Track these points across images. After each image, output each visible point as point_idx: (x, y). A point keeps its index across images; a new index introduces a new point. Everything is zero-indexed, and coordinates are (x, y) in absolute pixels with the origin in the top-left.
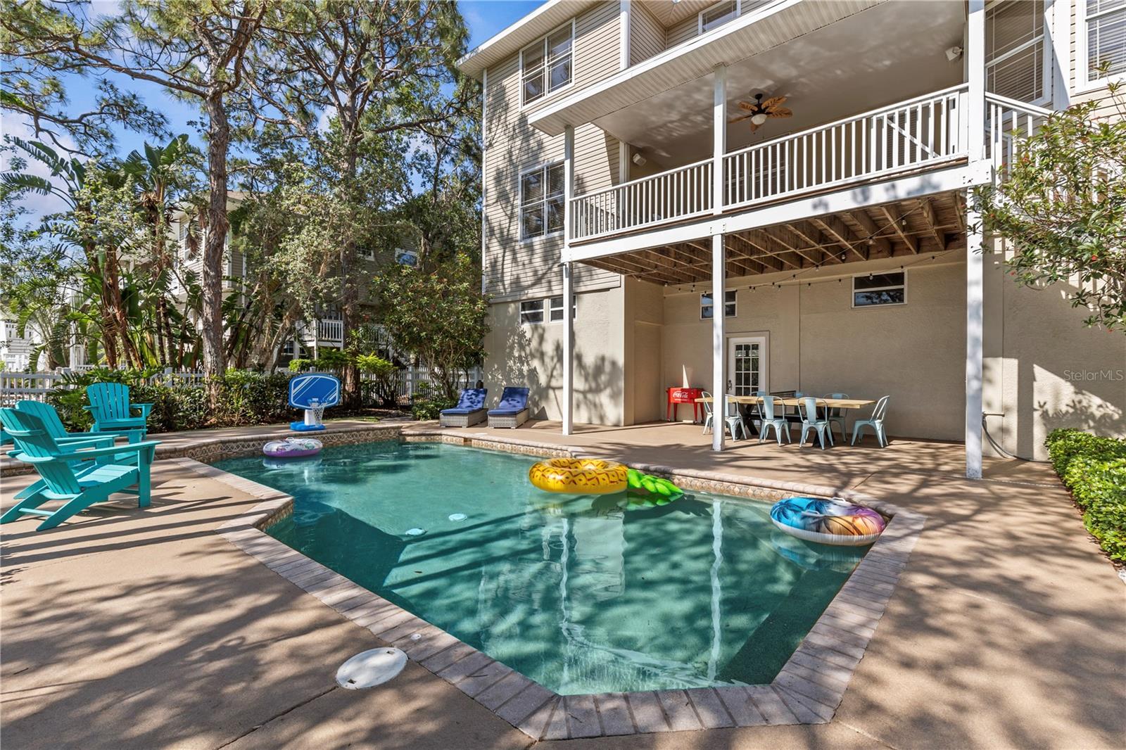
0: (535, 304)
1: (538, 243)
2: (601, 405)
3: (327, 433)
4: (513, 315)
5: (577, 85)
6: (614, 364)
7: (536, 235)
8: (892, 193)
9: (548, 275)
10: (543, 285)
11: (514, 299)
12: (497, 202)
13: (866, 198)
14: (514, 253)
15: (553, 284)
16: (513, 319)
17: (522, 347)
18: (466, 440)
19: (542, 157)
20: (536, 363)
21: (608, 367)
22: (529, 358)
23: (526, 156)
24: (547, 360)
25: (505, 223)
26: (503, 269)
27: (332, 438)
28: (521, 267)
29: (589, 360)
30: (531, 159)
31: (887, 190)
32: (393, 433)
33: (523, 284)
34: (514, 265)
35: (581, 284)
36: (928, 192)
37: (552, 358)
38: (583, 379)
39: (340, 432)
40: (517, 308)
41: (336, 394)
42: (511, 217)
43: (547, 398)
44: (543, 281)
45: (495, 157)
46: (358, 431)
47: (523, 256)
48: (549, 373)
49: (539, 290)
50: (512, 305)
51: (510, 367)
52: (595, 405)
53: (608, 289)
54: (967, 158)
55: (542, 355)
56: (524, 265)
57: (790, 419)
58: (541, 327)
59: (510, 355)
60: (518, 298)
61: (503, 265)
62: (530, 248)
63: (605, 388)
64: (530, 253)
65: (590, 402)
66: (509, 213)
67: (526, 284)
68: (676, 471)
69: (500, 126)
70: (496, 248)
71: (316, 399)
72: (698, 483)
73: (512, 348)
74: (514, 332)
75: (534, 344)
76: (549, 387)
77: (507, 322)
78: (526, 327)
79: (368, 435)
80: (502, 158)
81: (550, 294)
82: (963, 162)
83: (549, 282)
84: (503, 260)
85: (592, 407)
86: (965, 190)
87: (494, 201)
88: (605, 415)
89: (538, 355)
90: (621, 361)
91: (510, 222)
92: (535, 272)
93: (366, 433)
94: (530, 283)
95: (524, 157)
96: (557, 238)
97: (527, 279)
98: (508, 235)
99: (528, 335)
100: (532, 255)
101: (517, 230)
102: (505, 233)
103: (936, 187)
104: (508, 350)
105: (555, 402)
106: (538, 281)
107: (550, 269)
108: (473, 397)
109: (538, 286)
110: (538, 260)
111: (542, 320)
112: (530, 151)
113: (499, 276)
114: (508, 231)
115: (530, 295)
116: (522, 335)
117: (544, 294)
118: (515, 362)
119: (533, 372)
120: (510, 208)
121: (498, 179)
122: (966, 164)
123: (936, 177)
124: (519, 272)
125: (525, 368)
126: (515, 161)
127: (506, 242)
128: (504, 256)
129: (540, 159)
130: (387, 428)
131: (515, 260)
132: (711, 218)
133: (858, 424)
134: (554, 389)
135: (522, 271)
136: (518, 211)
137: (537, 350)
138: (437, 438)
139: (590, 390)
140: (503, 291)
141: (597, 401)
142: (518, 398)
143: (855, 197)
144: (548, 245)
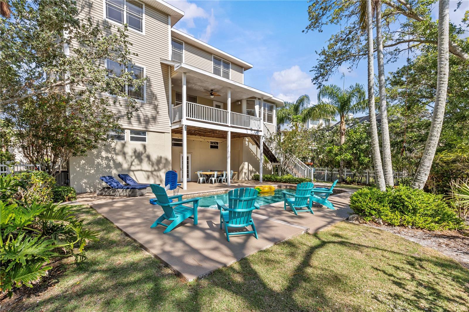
2: (160, 176)
5: (146, 37)
6: (166, 159)
20: (120, 158)
21: (163, 161)
24: (128, 158)
29: (154, 158)
35: (150, 127)
37: (132, 157)
38: (151, 166)
48: (130, 163)
51: (98, 163)
52: (157, 176)
53: (164, 133)
54: (262, 131)
55: (124, 154)
59: (98, 156)
63: (162, 169)
65: (155, 175)
76: (129, 170)
81: (130, 128)
85: (156, 177)
89: (122, 154)
90: (170, 158)
104: (96, 155)
111: (124, 139)
117: (127, 127)
118: (102, 160)
123: (258, 132)
134: (133, 171)
139: (155, 170)
141: (159, 175)
143: (251, 132)
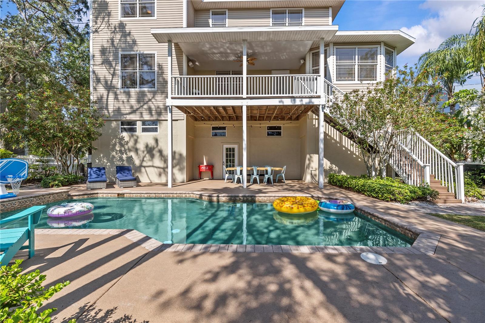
0: (132, 123)
1: (134, 92)
3: (23, 199)
4: (115, 128)
5: (158, 20)
6: (181, 155)
7: (132, 88)
8: (301, 102)
9: (141, 109)
10: (137, 114)
11: (116, 119)
12: (102, 64)
13: (295, 103)
14: (116, 95)
15: (144, 114)
16: (115, 130)
17: (122, 145)
18: (118, 194)
19: (136, 48)
20: (132, 154)
21: (178, 156)
22: (127, 151)
23: (125, 45)
24: (140, 152)
25: (109, 77)
26: (107, 102)
27: (26, 202)
28: (121, 103)
30: (128, 47)
31: (300, 101)
32: (64, 195)
33: (122, 112)
34: (115, 101)
35: (162, 116)
36: (311, 104)
37: (143, 152)
38: (163, 162)
39: (31, 197)
40: (118, 125)
41: (26, 172)
42: (114, 75)
43: (140, 171)
44: (137, 112)
45: (101, 39)
46: (43, 195)
47: (122, 97)
48: (142, 159)
49: (134, 116)
50: (114, 122)
51: (113, 156)
53: (177, 120)
54: (320, 96)
55: (136, 150)
56: (123, 102)
57: (261, 175)
58: (136, 135)
59: (113, 149)
60: (119, 119)
61: (107, 99)
62: (128, 94)
63: (176, 166)
64: (128, 96)
66: (112, 72)
67: (125, 112)
68: (257, 195)
69: (104, 23)
70: (101, 90)
71: (11, 176)
72: (266, 198)
73: (115, 145)
74: (116, 137)
75: (131, 144)
76: (141, 166)
77: (110, 131)
78: (125, 135)
79: (49, 197)
80: (106, 41)
81: (142, 119)
82: (319, 97)
83: (141, 113)
84: (108, 97)
86: (319, 105)
87: (100, 63)
88: (176, 178)
89: (134, 150)
90: (184, 153)
91: (113, 77)
92: (132, 107)
93: (48, 196)
94: (127, 112)
95: (122, 45)
96: (146, 92)
97: (126, 109)
98: (111, 84)
99: (127, 139)
100: (130, 97)
101: (118, 82)
102: (109, 83)
103: (313, 103)
104: (111, 147)
105: (145, 173)
106: (134, 112)
107: (142, 106)
108: (98, 172)
109: (133, 114)
110: (133, 101)
111: (136, 131)
112: (127, 43)
113: (104, 105)
114: (111, 82)
115: (128, 118)
116: (123, 138)
117: (138, 119)
118: (116, 153)
119: (130, 159)
120: (112, 69)
121: (103, 51)
122: (320, 98)
123: (313, 100)
124: (120, 105)
125: (124, 156)
126: (116, 45)
127: (109, 87)
128: (108, 95)
129: (134, 49)
130: (61, 193)
131: (116, 98)
132: (242, 98)
133: (278, 176)
134: (145, 167)
135: (122, 105)
136: (119, 72)
137: (133, 147)
138: (95, 195)
140: (107, 114)
142: (127, 172)
143: (291, 101)
144: (140, 94)
